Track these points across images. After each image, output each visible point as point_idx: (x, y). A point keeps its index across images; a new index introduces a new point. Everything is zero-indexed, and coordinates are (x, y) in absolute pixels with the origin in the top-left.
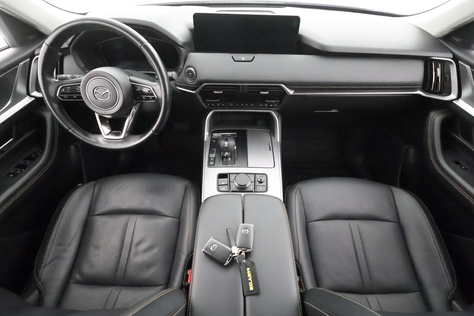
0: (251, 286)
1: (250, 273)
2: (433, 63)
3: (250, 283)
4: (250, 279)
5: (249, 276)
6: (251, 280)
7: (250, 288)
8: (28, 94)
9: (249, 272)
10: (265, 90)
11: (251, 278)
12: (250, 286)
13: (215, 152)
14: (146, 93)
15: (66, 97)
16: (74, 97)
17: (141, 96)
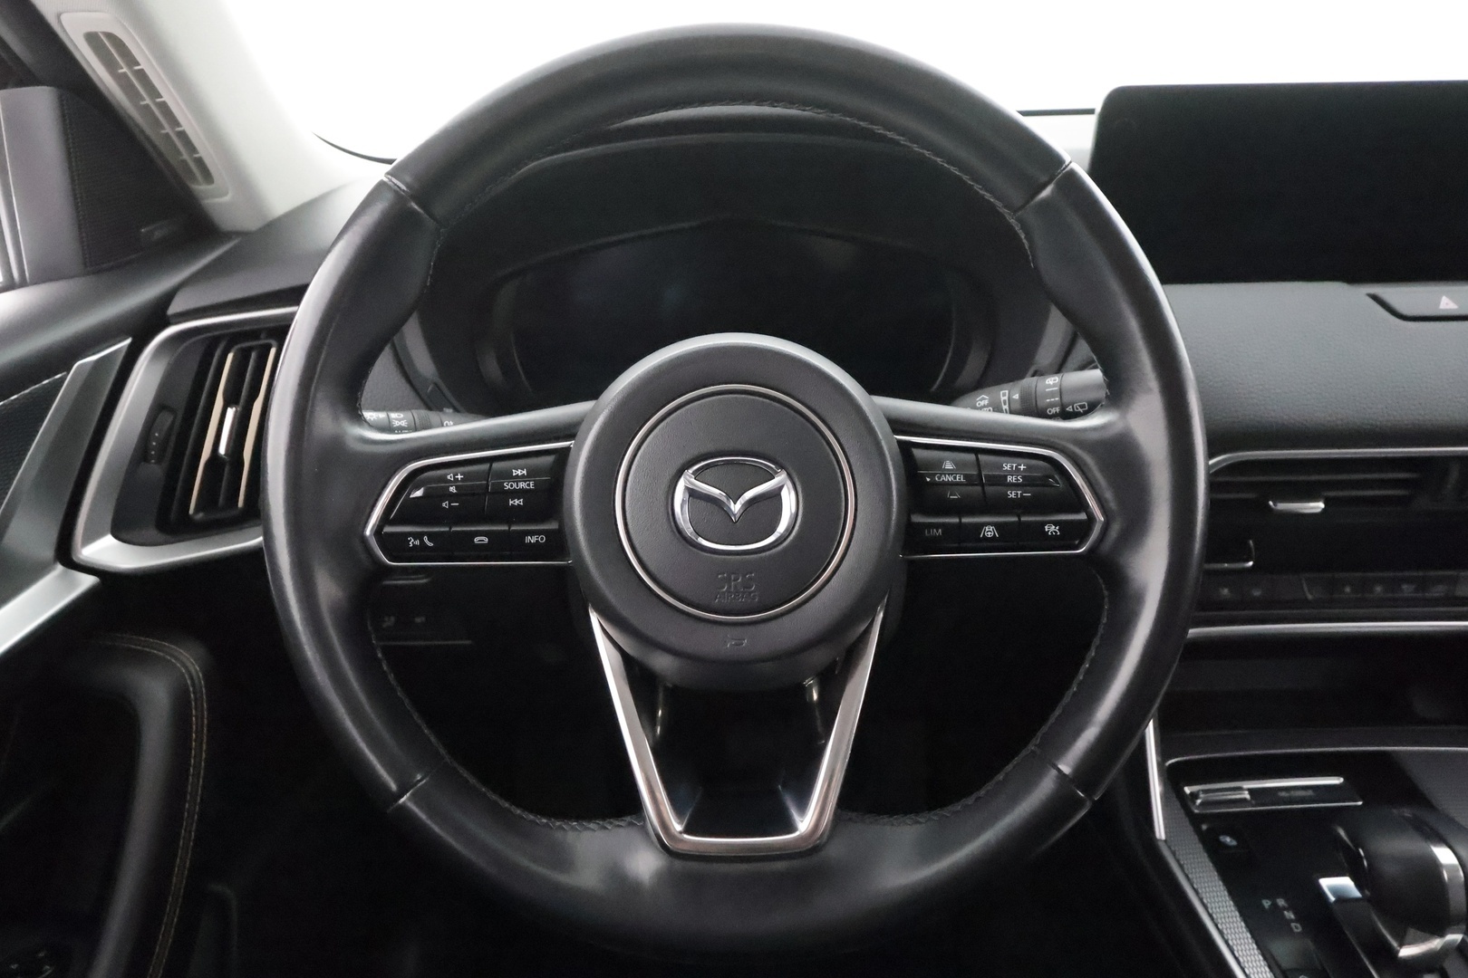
8: (65, 554)
13: (1296, 927)
14: (1012, 495)
15: (426, 539)
16: (476, 540)
17: (965, 520)
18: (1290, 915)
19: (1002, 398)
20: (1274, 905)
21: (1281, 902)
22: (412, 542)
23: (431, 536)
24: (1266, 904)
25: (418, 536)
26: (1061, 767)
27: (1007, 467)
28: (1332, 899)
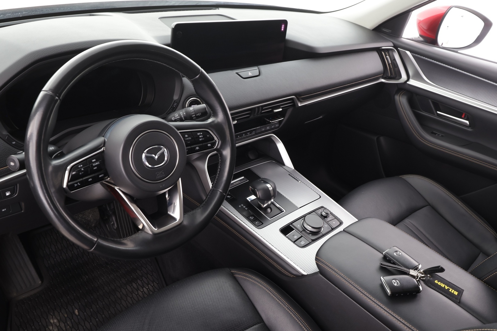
0: (454, 292)
1: (441, 283)
2: (383, 53)
3: (450, 290)
4: (446, 288)
5: (443, 286)
6: (448, 287)
7: (454, 293)
9: (439, 283)
10: (278, 107)
11: (446, 286)
12: (452, 292)
13: (246, 209)
14: (200, 140)
15: (78, 183)
16: (89, 180)
17: (192, 147)
18: (244, 207)
19: (181, 114)
20: (241, 206)
21: (242, 205)
22: (76, 185)
23: (80, 182)
24: (240, 206)
25: (77, 183)
26: (219, 190)
27: (198, 134)
28: (250, 201)
